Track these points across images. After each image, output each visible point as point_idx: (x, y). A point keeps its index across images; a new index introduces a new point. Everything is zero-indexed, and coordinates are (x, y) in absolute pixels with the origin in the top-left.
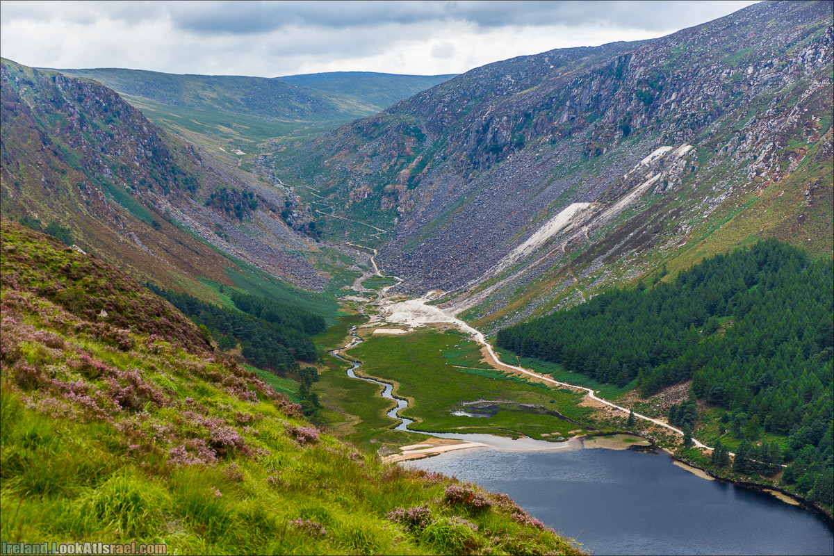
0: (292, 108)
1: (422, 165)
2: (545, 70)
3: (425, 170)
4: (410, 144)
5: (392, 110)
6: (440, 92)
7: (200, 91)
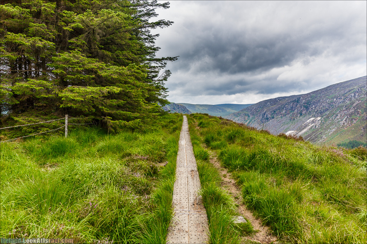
0: (217, 111)
1: (250, 122)
2: (277, 101)
3: (250, 123)
4: (246, 118)
5: (242, 111)
6: (253, 107)
7: (199, 108)
